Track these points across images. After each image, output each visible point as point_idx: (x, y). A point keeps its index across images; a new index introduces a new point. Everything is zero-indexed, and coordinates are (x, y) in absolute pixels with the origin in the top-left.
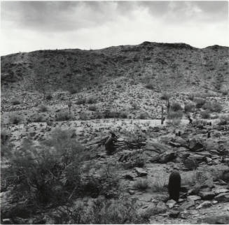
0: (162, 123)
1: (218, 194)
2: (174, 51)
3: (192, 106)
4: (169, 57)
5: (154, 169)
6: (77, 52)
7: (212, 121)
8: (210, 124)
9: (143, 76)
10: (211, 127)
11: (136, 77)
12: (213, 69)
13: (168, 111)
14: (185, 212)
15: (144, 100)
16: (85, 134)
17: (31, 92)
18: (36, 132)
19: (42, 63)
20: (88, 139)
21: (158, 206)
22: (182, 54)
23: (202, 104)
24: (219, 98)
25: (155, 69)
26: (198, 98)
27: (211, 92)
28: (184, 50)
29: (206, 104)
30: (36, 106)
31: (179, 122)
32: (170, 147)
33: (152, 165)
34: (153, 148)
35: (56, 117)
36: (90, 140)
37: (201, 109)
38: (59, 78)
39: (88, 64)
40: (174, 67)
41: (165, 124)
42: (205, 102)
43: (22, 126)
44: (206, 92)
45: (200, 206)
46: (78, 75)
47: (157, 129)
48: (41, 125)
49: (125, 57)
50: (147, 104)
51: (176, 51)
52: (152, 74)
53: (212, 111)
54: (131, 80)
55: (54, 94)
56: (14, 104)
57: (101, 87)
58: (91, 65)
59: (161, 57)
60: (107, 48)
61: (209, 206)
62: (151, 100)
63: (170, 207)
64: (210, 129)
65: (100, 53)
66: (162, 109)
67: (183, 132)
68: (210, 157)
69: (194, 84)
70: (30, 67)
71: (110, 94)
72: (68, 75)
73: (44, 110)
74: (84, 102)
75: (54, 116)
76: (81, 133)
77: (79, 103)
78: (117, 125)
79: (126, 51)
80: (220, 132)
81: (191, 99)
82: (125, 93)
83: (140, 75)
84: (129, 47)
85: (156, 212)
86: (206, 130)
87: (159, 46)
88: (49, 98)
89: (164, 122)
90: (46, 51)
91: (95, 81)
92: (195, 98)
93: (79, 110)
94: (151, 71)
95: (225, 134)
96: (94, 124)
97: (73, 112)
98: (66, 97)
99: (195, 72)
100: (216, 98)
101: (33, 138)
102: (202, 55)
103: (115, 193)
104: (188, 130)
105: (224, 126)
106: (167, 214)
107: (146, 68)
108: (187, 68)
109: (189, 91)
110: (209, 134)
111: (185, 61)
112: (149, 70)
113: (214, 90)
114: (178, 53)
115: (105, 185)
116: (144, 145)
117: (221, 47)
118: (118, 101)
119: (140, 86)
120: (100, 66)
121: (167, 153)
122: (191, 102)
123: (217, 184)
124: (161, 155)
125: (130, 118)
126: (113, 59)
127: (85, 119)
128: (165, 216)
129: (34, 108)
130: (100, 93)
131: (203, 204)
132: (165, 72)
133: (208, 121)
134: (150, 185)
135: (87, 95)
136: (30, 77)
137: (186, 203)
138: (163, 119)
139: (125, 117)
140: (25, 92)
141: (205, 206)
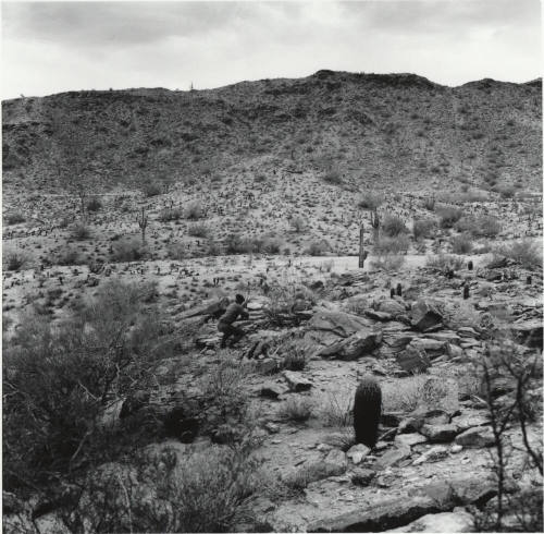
0: (361, 265)
1: (466, 429)
2: (390, 93)
3: (432, 225)
4: (378, 108)
5: (329, 373)
6: (159, 97)
7: (476, 260)
8: (470, 266)
9: (318, 154)
10: (473, 273)
11: (302, 156)
12: (480, 137)
13: (376, 235)
14: (388, 472)
15: (320, 210)
16: (181, 293)
17: (52, 192)
18: (64, 288)
19: (76, 123)
20: (187, 305)
21: (328, 460)
22: (407, 100)
23: (454, 220)
24: (494, 205)
25: (344, 135)
26: (444, 205)
27: (474, 191)
28: (414, 89)
29: (462, 220)
30: (63, 226)
31: (400, 262)
32: (366, 321)
33: (325, 364)
34: (327, 325)
35: (111, 252)
36: (191, 307)
37: (451, 231)
38: (117, 158)
39: (187, 124)
40: (391, 131)
41: (367, 267)
42: (460, 215)
43: (29, 275)
44: (465, 190)
45: (423, 458)
46: (164, 151)
47: (348, 280)
48: (76, 273)
49: (276, 108)
50: (325, 220)
51: (395, 93)
52: (339, 147)
53: (477, 235)
54: (287, 162)
55: (106, 198)
56: (11, 223)
57: (217, 179)
58: (194, 128)
59: (360, 107)
60: (232, 87)
61: (443, 456)
62: (337, 210)
63: (356, 461)
64: (470, 278)
65: (215, 98)
66: (362, 231)
67: (407, 285)
68: (458, 343)
69: (436, 171)
70: (49, 132)
71: (239, 197)
72: (140, 151)
73: (83, 235)
74: (177, 217)
75: (104, 250)
76: (170, 291)
77: (165, 219)
78: (255, 271)
79: (276, 93)
80: (493, 285)
81: (430, 208)
82: (275, 194)
83: (310, 150)
84: (283, 82)
85: (323, 474)
86: (459, 282)
87: (354, 82)
88: (95, 206)
89: (366, 262)
90: (85, 94)
91: (203, 165)
92: (438, 204)
93: (165, 236)
94: (336, 140)
95: (502, 290)
96: (203, 270)
97: (151, 241)
98: (134, 205)
99: (439, 142)
100: (486, 204)
101: (57, 302)
102: (456, 104)
103: (234, 430)
104: (419, 282)
105: (501, 271)
106: (348, 476)
107: (323, 133)
108: (421, 135)
109: (425, 189)
110: (466, 291)
111: (415, 117)
112: (331, 138)
113: (481, 187)
114: (399, 98)
115: (213, 413)
116: (308, 317)
117: (500, 85)
118: (258, 213)
119: (311, 176)
120: (215, 128)
121: (359, 336)
122: (429, 214)
123: (466, 406)
124: (346, 340)
125: (287, 252)
126: (246, 114)
127: (181, 256)
128: (342, 483)
129: (57, 232)
130: (215, 194)
131: (429, 452)
132: (368, 143)
133: (467, 259)
134: (316, 412)
135: (184, 200)
136: (46, 156)
137: (392, 451)
138: (363, 256)
139: (275, 251)
140: (36, 193)
141: (434, 459)
